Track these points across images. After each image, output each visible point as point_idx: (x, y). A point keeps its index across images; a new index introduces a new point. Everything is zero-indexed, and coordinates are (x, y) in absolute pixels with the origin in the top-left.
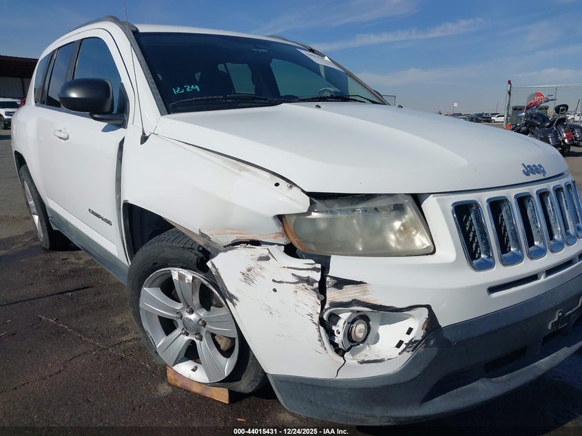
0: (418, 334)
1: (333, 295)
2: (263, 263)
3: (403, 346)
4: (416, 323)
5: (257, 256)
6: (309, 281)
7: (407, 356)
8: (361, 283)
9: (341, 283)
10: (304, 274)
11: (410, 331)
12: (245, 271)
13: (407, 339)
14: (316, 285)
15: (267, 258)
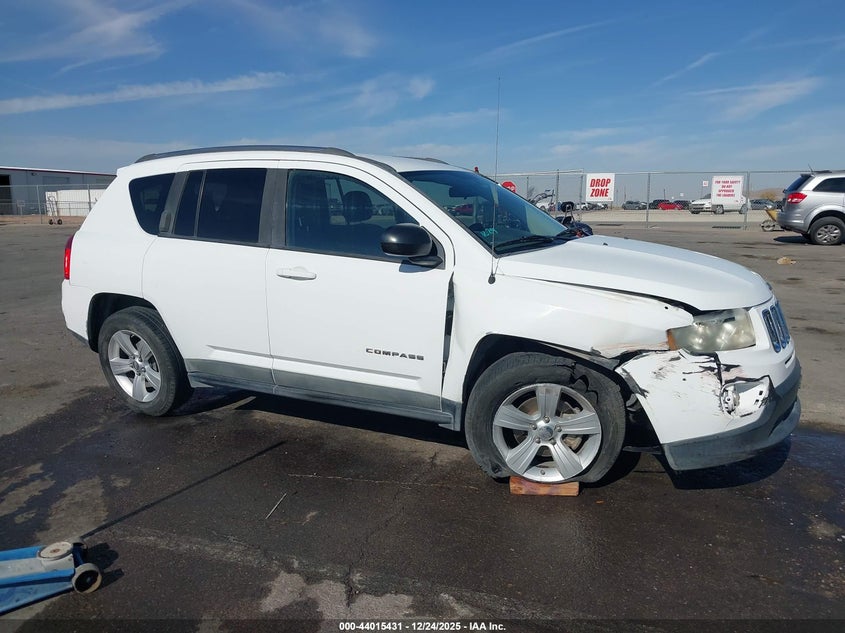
0: (766, 394)
1: (726, 376)
2: (674, 362)
3: (760, 402)
4: (764, 387)
5: (669, 358)
6: (712, 369)
7: (763, 408)
8: (738, 366)
9: (729, 368)
10: (707, 365)
11: (761, 393)
12: (656, 370)
13: (761, 398)
14: (716, 371)
15: (678, 358)
